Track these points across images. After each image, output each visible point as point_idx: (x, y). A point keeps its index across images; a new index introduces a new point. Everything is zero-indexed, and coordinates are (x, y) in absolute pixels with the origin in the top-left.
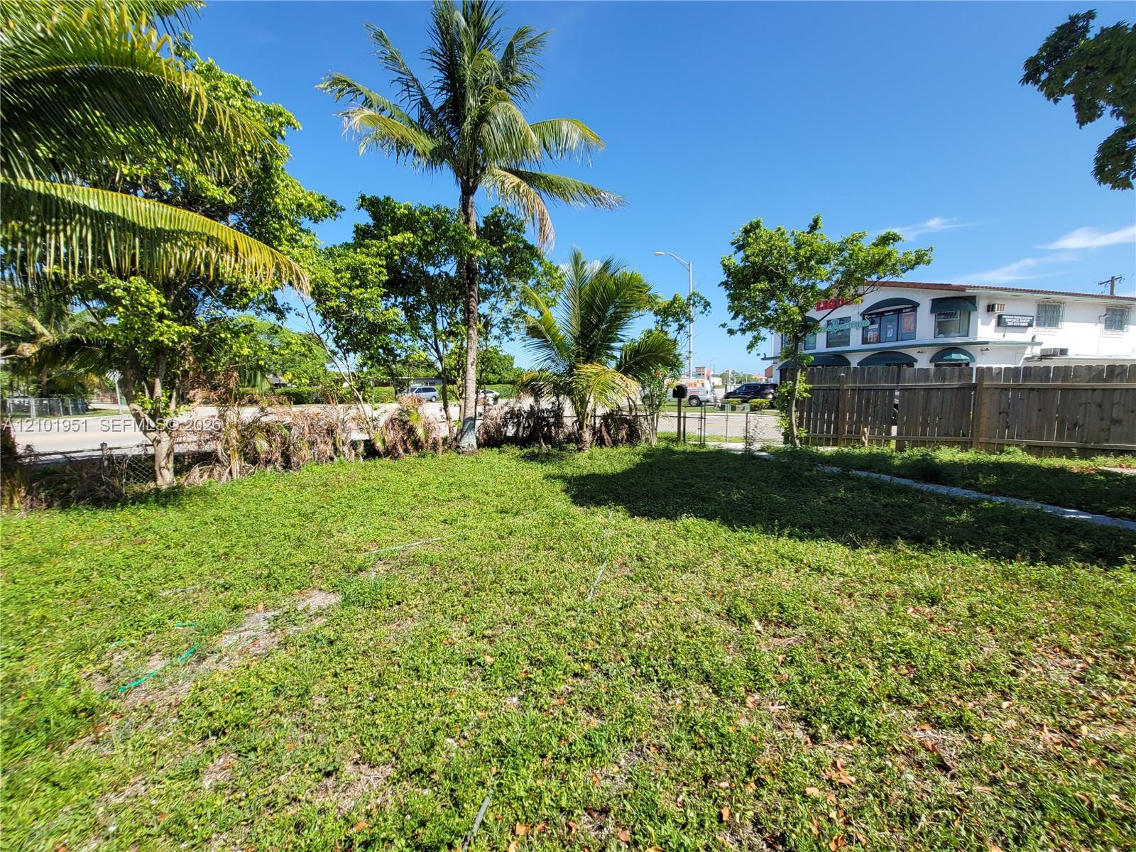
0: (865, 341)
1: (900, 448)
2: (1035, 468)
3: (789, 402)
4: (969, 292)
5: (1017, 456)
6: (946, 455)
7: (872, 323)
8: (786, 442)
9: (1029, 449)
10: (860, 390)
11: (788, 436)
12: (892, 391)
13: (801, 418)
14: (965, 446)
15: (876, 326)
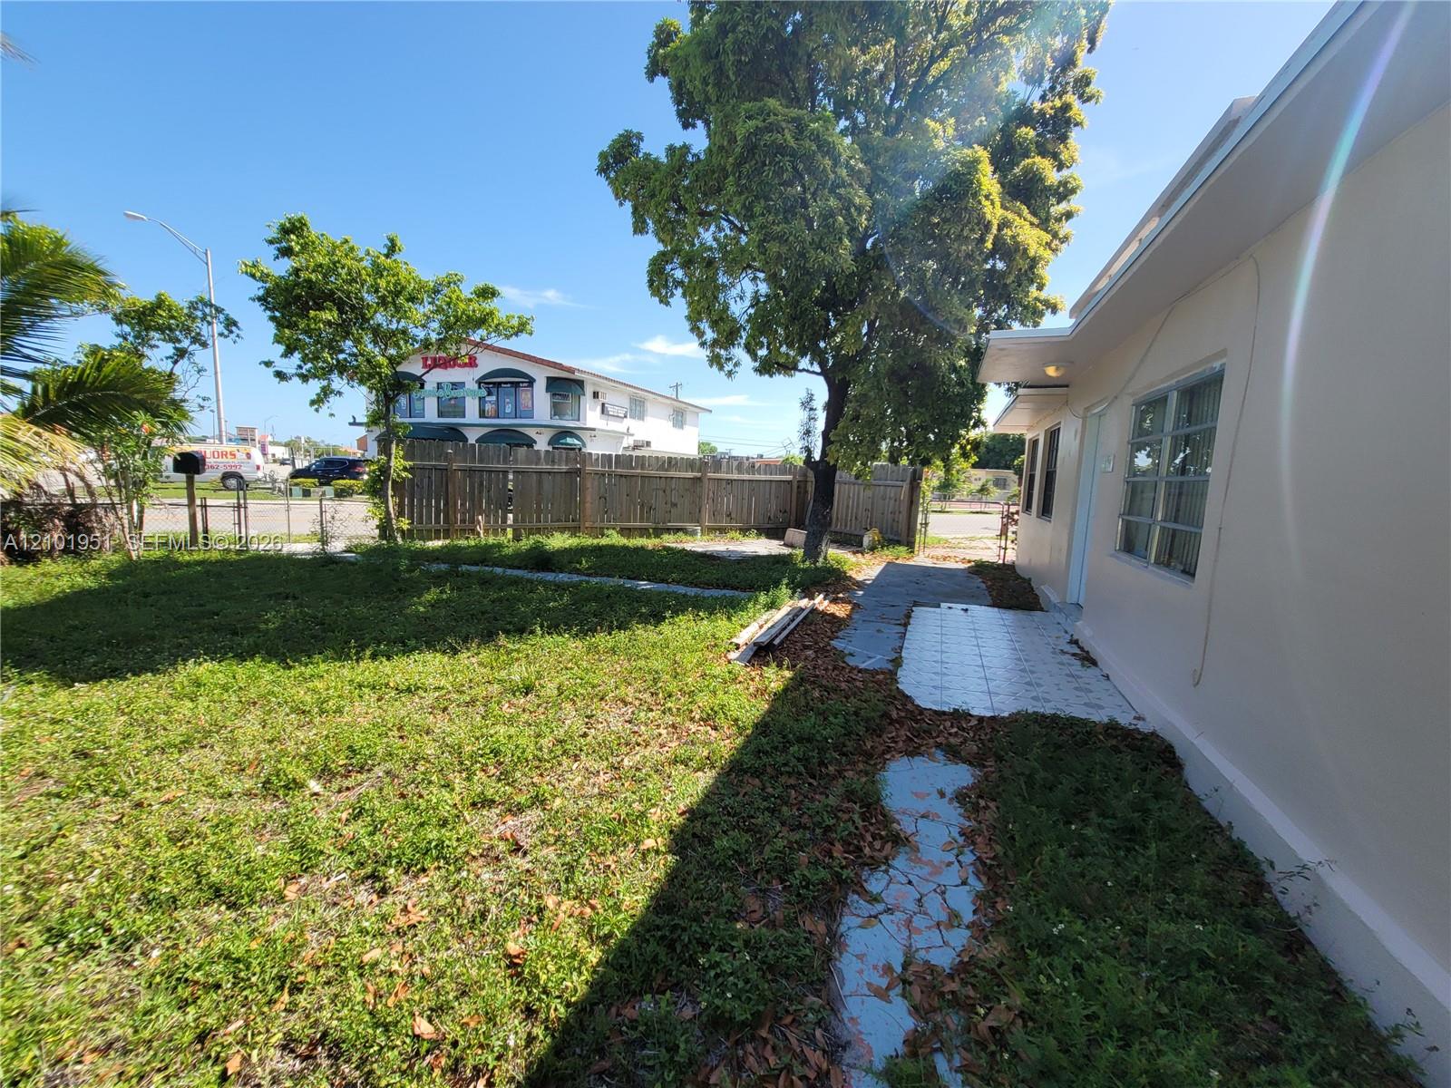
0: (482, 414)
1: (517, 538)
2: (625, 548)
3: (384, 483)
4: (578, 376)
5: (614, 539)
6: (558, 541)
7: (490, 394)
8: (383, 536)
9: (625, 532)
10: (471, 470)
11: (385, 529)
12: (505, 473)
13: (401, 505)
14: (574, 531)
15: (494, 398)
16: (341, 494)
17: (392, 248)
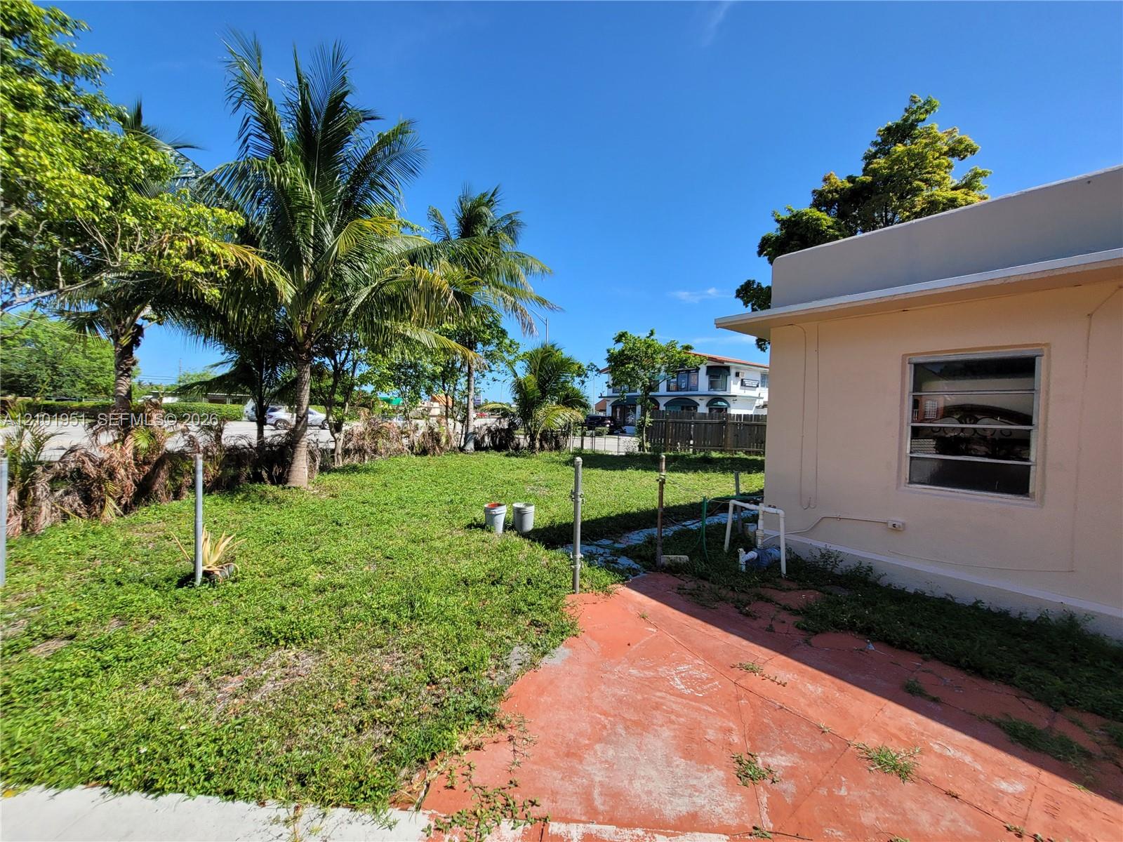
0: (668, 390)
1: (694, 453)
2: (746, 459)
3: (642, 428)
4: (726, 364)
5: (742, 455)
6: (715, 455)
7: (673, 378)
8: (640, 450)
9: (746, 453)
10: (676, 423)
11: (641, 446)
12: (690, 424)
13: (647, 437)
14: (721, 452)
15: (675, 380)
16: (599, 434)
17: (652, 334)
